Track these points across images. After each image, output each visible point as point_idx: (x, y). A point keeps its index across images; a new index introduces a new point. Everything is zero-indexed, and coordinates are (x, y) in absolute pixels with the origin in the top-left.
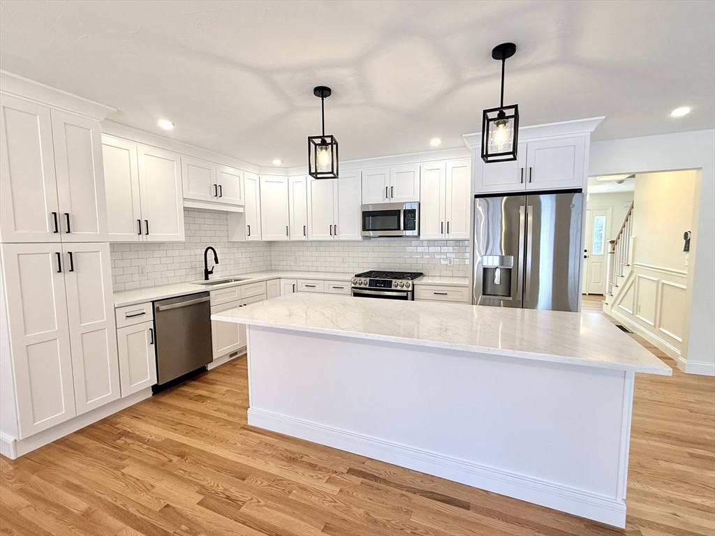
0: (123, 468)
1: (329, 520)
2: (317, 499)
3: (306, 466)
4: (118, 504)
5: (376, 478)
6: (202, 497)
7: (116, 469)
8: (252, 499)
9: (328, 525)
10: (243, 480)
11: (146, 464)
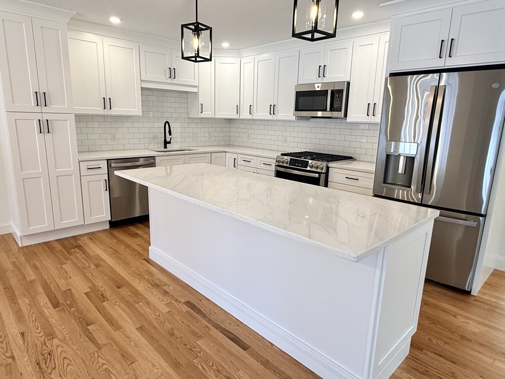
0: (64, 264)
1: (146, 325)
2: (150, 311)
3: (162, 291)
4: (48, 282)
5: (199, 311)
6: (89, 290)
7: (60, 264)
8: (114, 300)
9: (143, 327)
10: (118, 288)
11: (76, 265)
